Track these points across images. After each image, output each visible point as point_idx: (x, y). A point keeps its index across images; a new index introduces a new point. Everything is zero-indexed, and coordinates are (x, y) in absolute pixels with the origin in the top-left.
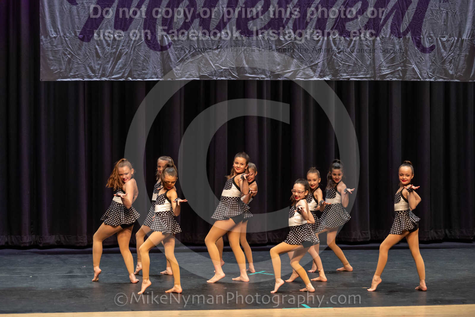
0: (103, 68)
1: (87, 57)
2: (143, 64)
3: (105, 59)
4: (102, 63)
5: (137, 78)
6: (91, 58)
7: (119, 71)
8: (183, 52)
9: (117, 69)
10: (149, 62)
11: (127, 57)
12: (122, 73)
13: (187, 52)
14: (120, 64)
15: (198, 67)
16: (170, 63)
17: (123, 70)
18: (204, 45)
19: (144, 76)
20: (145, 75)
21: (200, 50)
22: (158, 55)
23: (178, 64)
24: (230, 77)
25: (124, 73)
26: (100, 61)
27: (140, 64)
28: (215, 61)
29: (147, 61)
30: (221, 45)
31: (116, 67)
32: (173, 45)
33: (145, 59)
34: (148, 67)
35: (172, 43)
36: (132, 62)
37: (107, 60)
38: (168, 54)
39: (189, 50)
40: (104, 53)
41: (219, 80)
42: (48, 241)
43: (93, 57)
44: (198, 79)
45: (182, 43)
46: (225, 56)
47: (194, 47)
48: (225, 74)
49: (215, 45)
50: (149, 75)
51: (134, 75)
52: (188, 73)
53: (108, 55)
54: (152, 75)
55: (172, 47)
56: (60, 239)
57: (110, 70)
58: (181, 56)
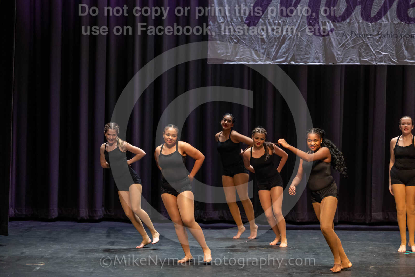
0: (267, 52)
1: (253, 41)
2: (306, 49)
3: (270, 43)
4: (267, 48)
5: (299, 62)
6: (256, 43)
7: (282, 55)
8: (344, 38)
9: (281, 53)
10: (311, 47)
11: (290, 42)
12: (285, 57)
13: (348, 37)
14: (283, 49)
15: (359, 52)
16: (332, 48)
17: (287, 55)
18: (365, 31)
19: (306, 60)
20: (308, 59)
21: (361, 36)
22: (320, 40)
23: (339, 49)
24: (390, 62)
25: (287, 57)
26: (265, 45)
27: (303, 49)
28: (375, 47)
29: (310, 46)
30: (381, 31)
31: (280, 51)
32: (335, 31)
33: (308, 44)
34: (311, 52)
35: (334, 29)
36: (295, 47)
37: (271, 45)
38: (330, 39)
39: (351, 35)
40: (269, 38)
41: (379, 65)
42: (211, 217)
43: (258, 41)
44: (358, 64)
45: (343, 29)
46: (385, 42)
47: (356, 33)
48: (385, 59)
49: (377, 31)
50: (311, 59)
51: (297, 59)
52: (349, 58)
53: (273, 40)
54: (315, 59)
55: (334, 32)
56: (223, 214)
57: (273, 55)
58: (342, 42)
